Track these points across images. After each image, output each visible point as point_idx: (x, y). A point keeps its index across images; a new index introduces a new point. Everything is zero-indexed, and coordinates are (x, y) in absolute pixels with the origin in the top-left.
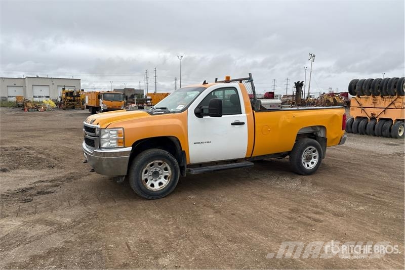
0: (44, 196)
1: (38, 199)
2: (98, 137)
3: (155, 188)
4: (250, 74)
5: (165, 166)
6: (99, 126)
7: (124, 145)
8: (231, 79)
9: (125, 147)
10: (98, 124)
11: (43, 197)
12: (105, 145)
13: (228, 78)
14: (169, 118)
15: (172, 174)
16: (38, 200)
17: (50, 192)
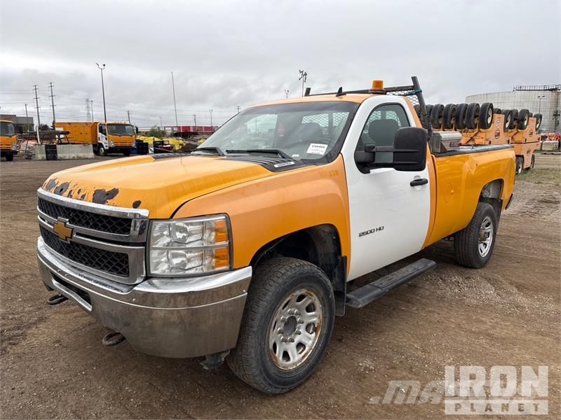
2: (144, 244)
3: (292, 360)
4: (414, 79)
5: (310, 301)
6: (143, 212)
7: (231, 262)
8: (385, 86)
9: (231, 270)
10: (136, 205)
12: (162, 269)
13: (378, 83)
14: (313, 177)
15: (324, 318)
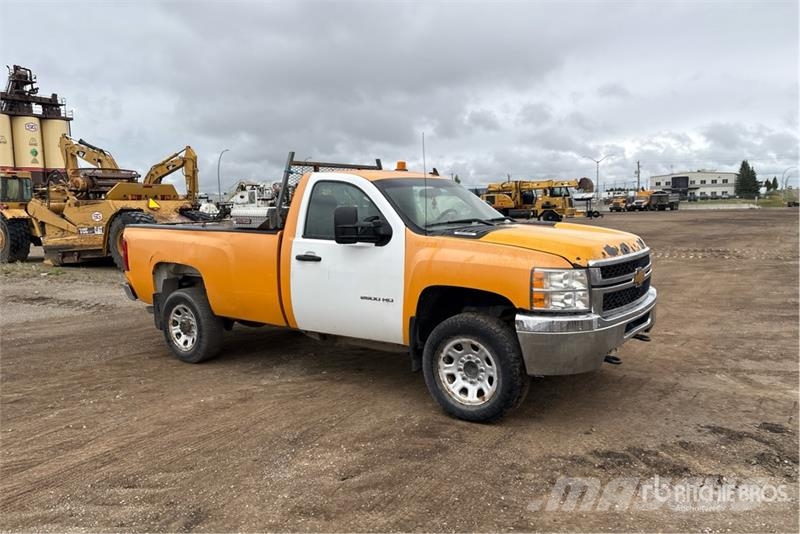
0: (731, 427)
1: (749, 425)
11: (735, 426)
16: (749, 421)
17: (716, 430)
